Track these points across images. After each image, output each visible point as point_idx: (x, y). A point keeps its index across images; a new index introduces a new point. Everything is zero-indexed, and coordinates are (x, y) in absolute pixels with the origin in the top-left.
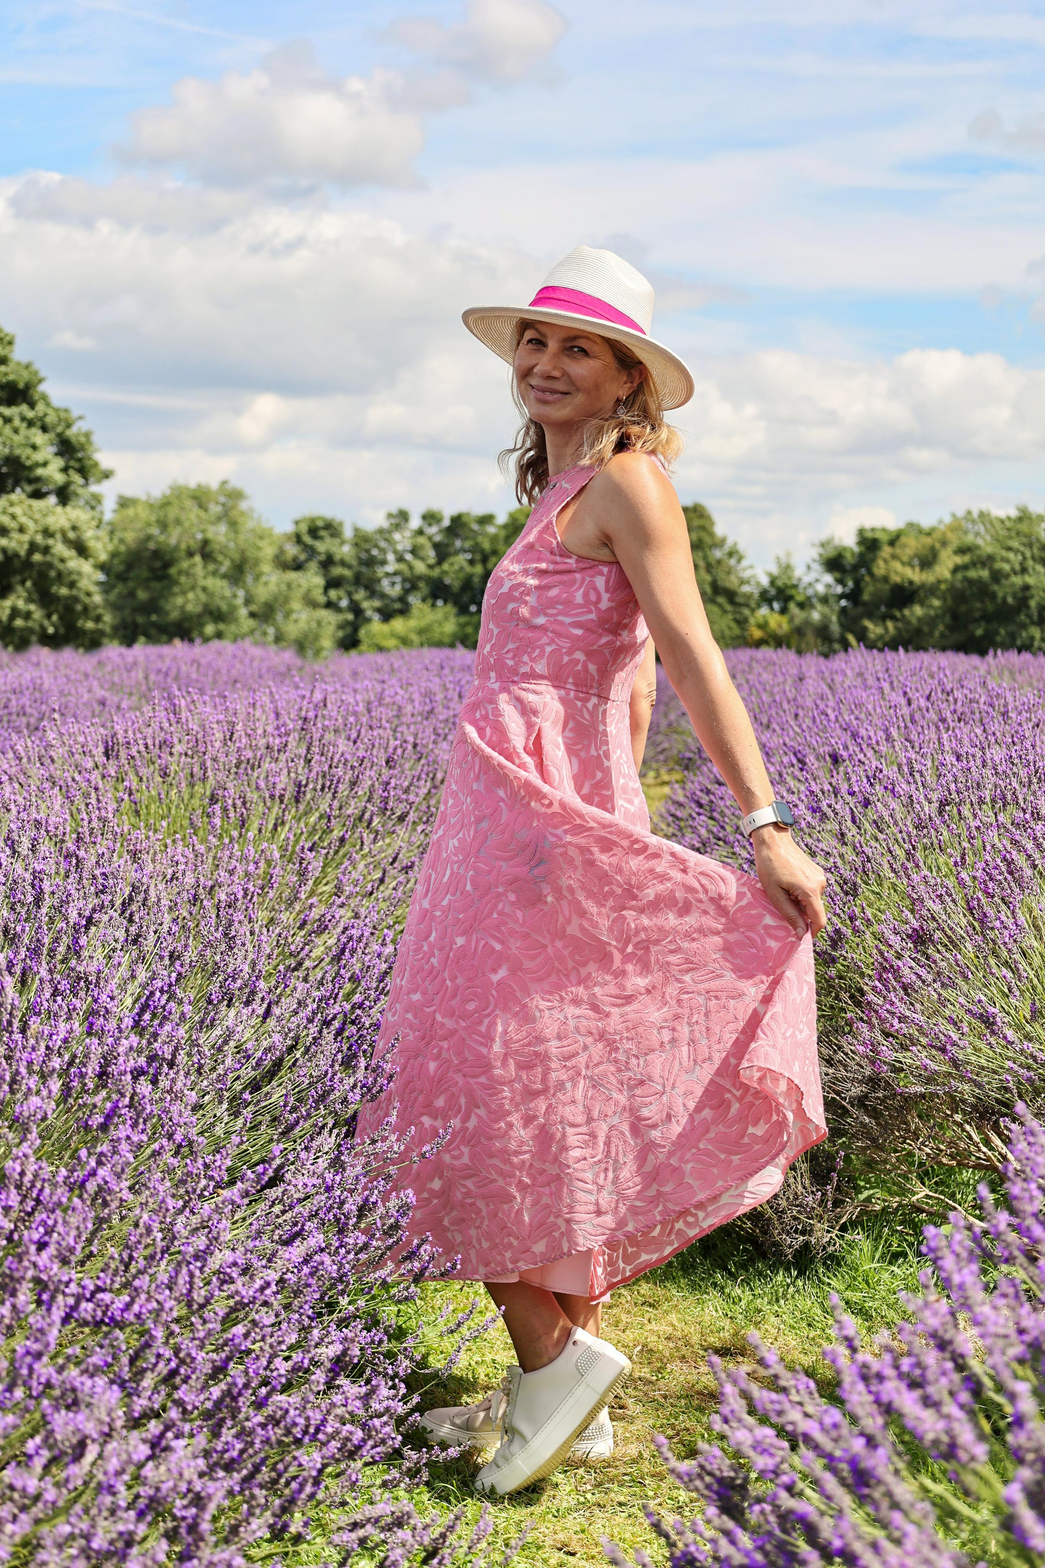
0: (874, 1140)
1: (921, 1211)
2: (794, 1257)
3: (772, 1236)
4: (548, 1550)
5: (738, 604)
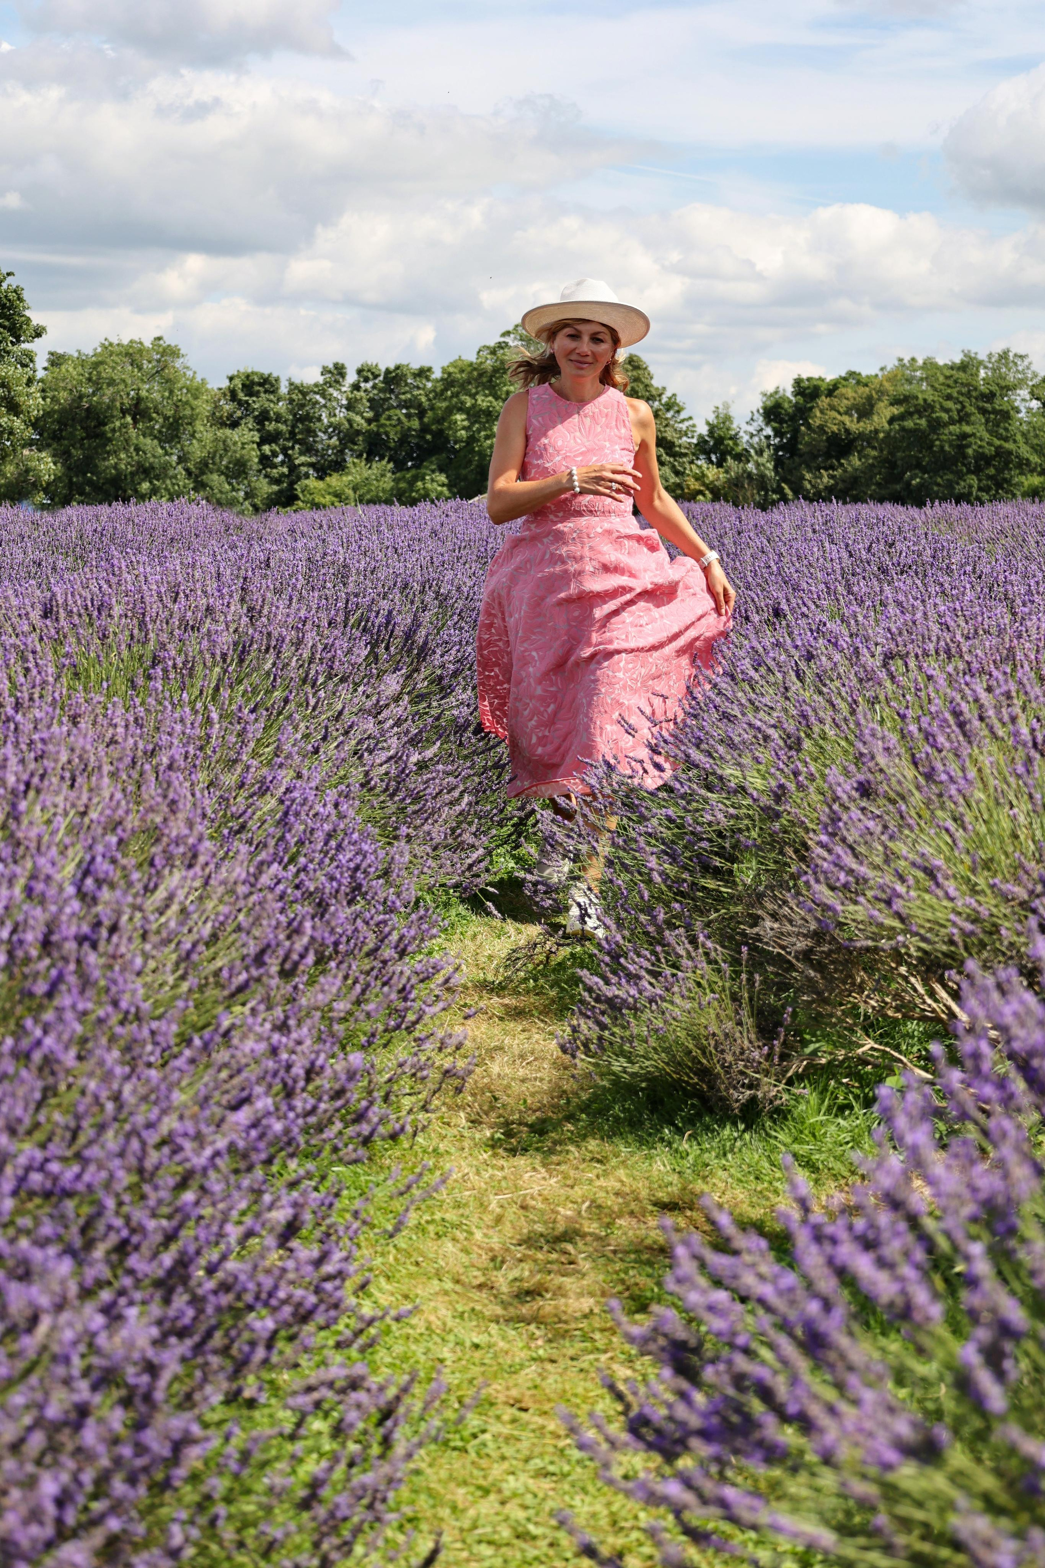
0: (819, 994)
1: (866, 1063)
2: (741, 1110)
3: (719, 1090)
4: (501, 1406)
5: (677, 455)
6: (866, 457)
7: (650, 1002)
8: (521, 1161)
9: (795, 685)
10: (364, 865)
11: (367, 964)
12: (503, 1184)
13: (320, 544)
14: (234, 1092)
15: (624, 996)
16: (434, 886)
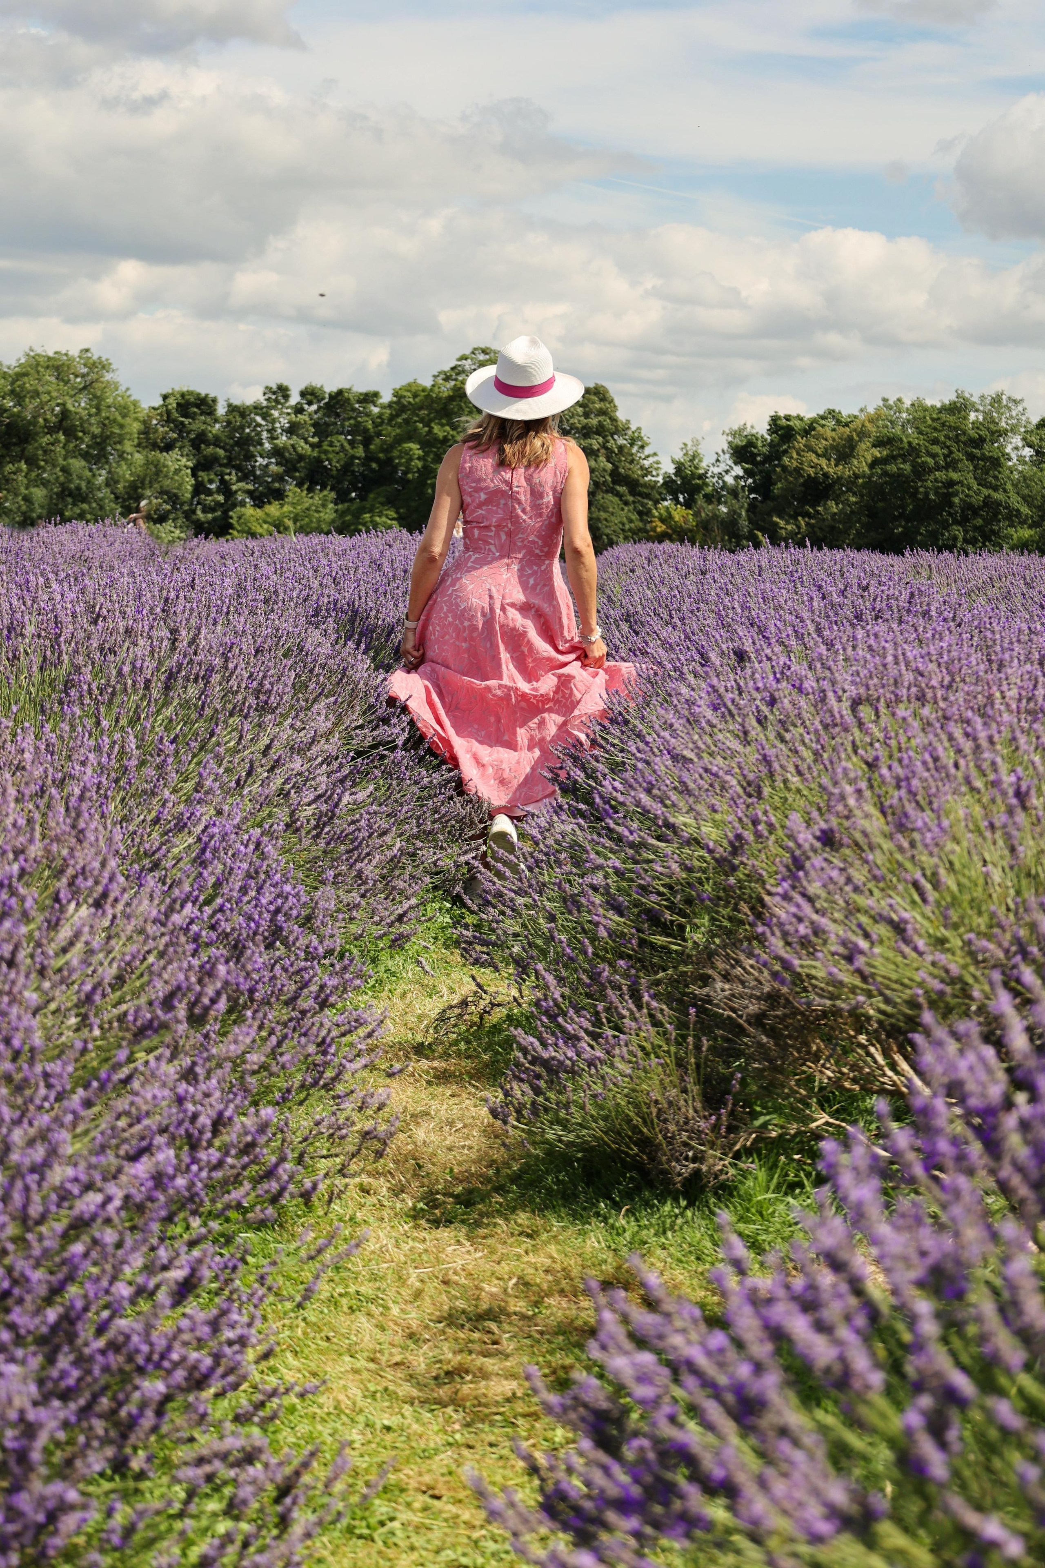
0: (771, 1061)
1: (820, 1138)
2: (683, 1186)
3: (660, 1163)
4: (411, 1492)
5: (641, 495)
6: (846, 503)
7: (589, 1066)
8: (444, 1234)
9: (755, 731)
10: (286, 907)
11: (285, 1014)
12: (425, 1257)
13: (251, 569)
14: (134, 1142)
15: (562, 1058)
16: (361, 936)
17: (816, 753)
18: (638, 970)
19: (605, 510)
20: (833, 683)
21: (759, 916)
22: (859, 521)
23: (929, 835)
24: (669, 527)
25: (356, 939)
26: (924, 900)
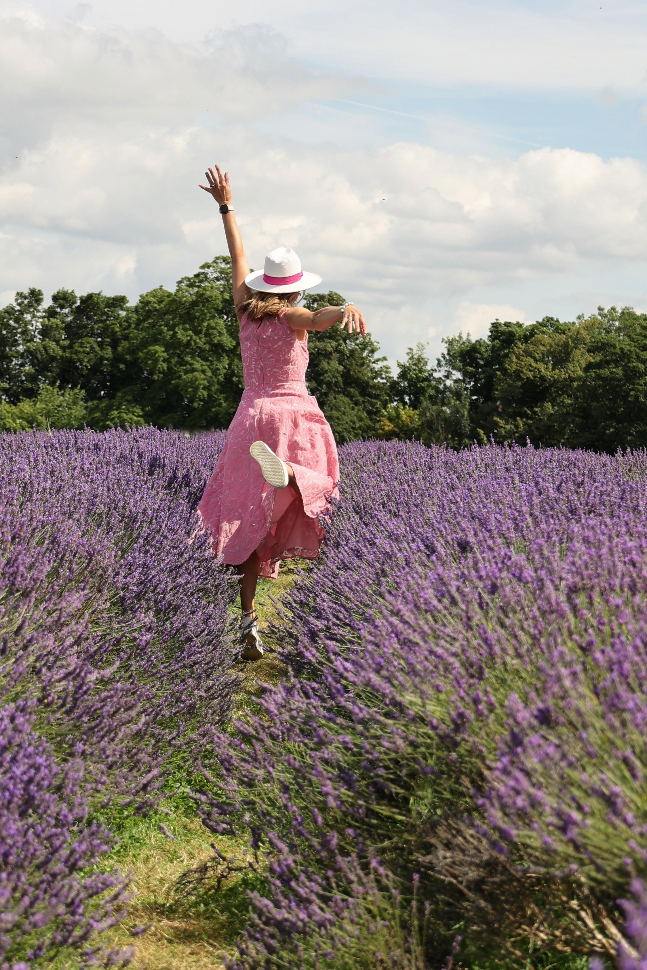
0: (489, 924)
5: (370, 396)
6: (562, 405)
7: (319, 927)
9: (478, 617)
10: (38, 778)
11: (38, 877)
13: (7, 461)
15: (294, 919)
16: (107, 804)
17: (533, 637)
18: (365, 839)
19: (338, 409)
20: (551, 572)
21: (479, 789)
22: (573, 422)
23: (639, 715)
24: (397, 426)
25: (103, 807)
26: (634, 776)
